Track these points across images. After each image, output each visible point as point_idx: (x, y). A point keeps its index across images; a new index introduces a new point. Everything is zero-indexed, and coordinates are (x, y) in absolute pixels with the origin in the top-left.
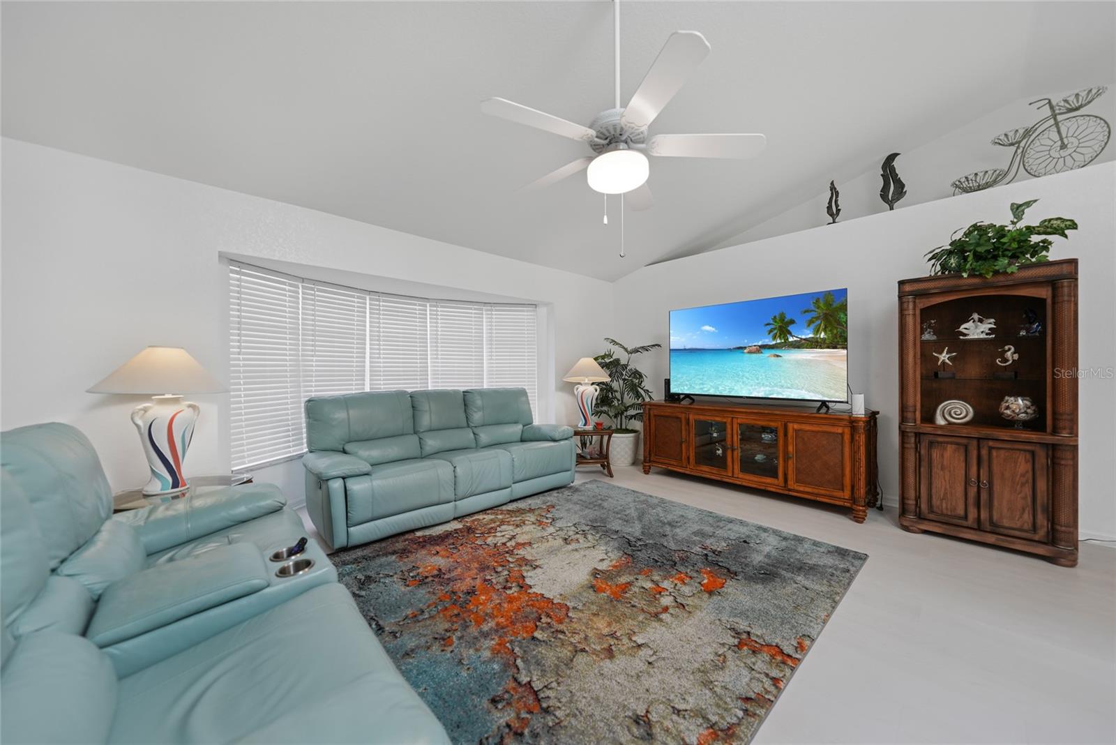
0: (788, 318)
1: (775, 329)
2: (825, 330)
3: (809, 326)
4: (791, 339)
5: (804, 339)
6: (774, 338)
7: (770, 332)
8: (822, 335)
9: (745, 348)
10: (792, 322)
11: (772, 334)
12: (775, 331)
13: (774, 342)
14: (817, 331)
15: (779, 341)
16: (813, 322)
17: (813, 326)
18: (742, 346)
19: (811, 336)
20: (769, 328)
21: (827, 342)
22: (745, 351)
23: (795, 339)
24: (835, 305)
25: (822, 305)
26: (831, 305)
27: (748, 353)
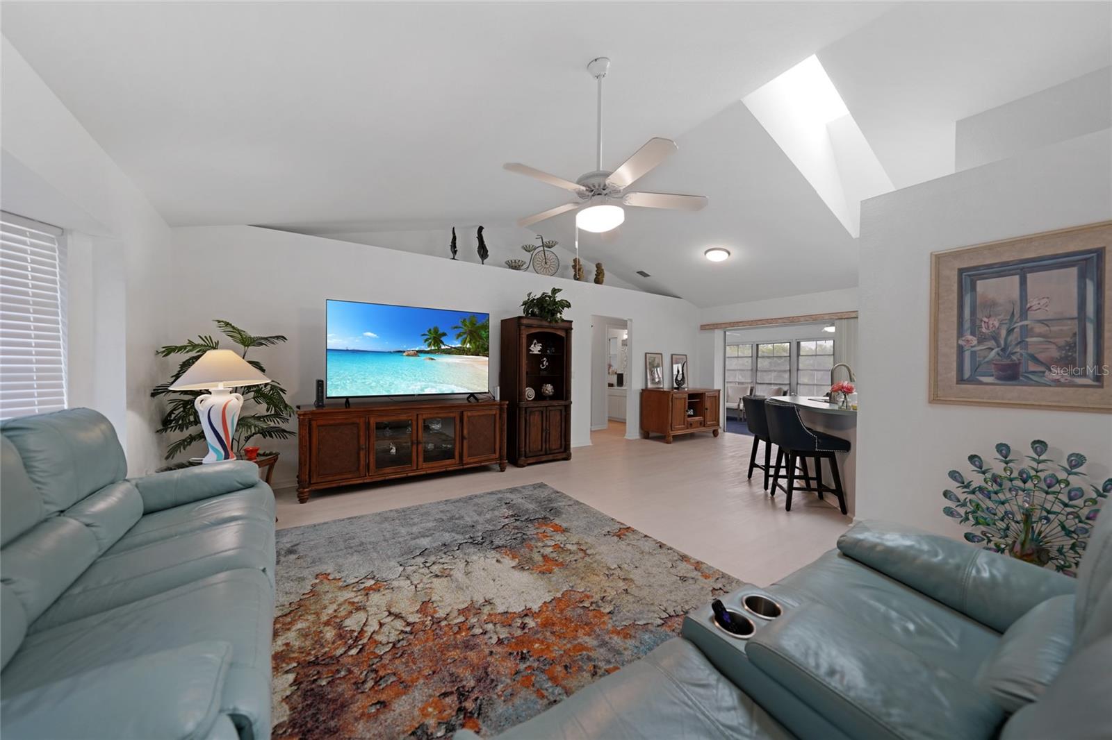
0: (441, 331)
1: (430, 339)
2: (470, 342)
3: (457, 338)
4: (443, 347)
5: (454, 348)
6: (429, 345)
7: (426, 341)
8: (468, 346)
9: (404, 352)
10: (444, 334)
11: (427, 342)
12: (430, 341)
13: (429, 349)
14: (464, 342)
15: (433, 348)
16: (461, 336)
17: (460, 338)
18: (402, 350)
19: (460, 345)
20: (425, 337)
21: (472, 350)
22: (404, 354)
23: (447, 347)
24: (478, 325)
25: (467, 323)
26: (475, 324)
27: (407, 355)
